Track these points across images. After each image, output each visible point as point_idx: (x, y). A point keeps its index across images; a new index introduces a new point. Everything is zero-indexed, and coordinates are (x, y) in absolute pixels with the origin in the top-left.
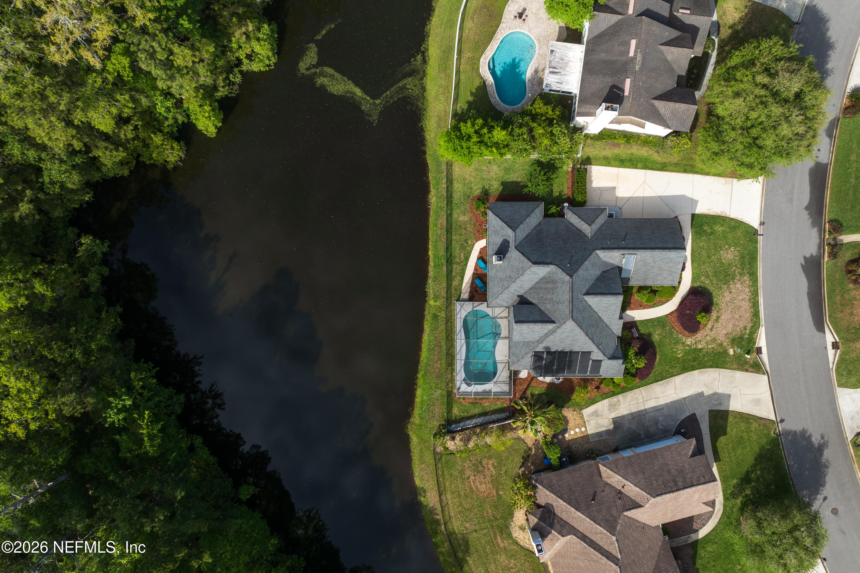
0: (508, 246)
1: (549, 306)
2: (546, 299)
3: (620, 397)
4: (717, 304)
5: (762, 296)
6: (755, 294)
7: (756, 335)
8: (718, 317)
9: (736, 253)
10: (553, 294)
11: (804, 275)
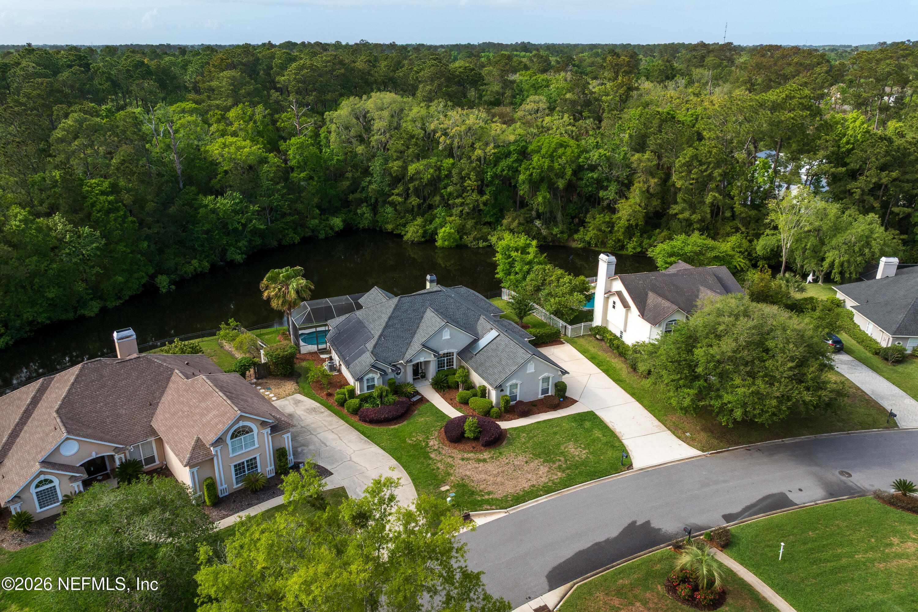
3: (328, 412)
4: (500, 453)
5: (549, 499)
6: (548, 490)
7: (489, 507)
8: (484, 461)
9: (584, 457)
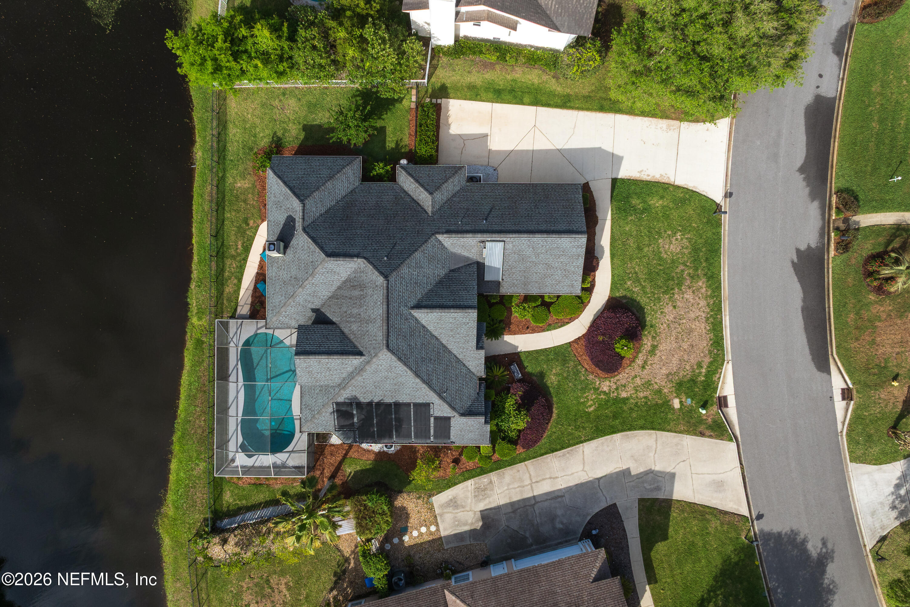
0: (294, 228)
1: (354, 327)
2: (351, 315)
3: (493, 476)
4: (652, 326)
5: (728, 314)
6: (717, 309)
7: (718, 376)
8: (654, 347)
9: (686, 242)
10: (361, 306)
11: (796, 279)
